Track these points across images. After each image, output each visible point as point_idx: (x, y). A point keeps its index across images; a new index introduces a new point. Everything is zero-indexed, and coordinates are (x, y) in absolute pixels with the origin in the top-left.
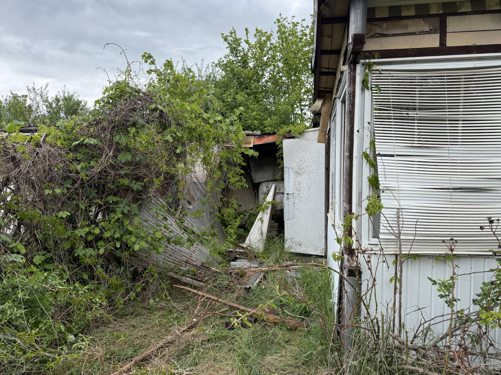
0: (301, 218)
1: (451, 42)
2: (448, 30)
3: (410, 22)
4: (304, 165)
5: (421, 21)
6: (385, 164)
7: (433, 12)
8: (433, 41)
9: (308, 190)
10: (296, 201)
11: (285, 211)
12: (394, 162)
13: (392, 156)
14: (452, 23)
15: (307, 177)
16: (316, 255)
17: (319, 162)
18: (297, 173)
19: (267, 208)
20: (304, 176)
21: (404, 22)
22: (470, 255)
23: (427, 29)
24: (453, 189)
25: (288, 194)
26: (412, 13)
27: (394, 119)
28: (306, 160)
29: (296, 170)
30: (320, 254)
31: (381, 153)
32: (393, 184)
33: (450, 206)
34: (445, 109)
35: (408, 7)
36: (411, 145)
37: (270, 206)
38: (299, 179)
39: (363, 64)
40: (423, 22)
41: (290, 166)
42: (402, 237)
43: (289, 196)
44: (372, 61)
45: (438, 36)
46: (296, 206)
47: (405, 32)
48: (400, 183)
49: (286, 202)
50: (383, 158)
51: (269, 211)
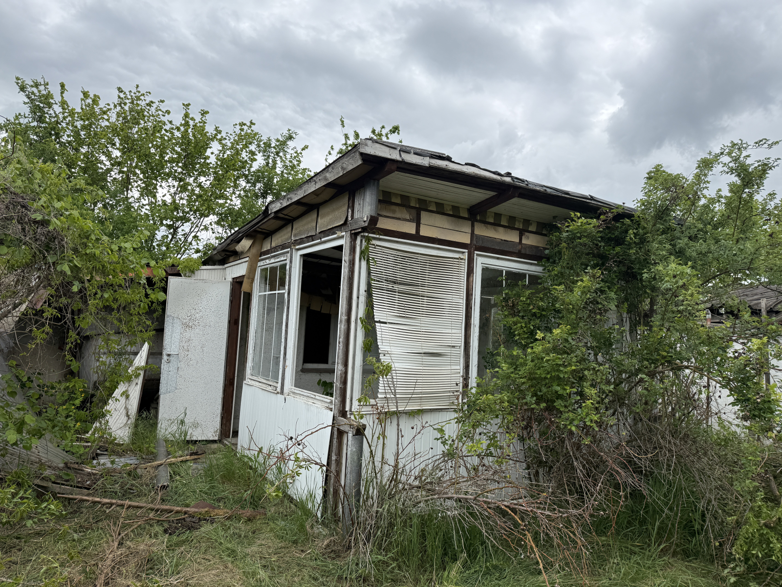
0: (187, 389)
1: (424, 232)
2: (422, 221)
3: (397, 208)
4: (197, 315)
5: (404, 210)
6: (383, 330)
7: (413, 204)
8: (410, 229)
9: (201, 351)
10: (182, 365)
11: (162, 381)
12: (387, 328)
13: (385, 323)
14: (425, 217)
15: (202, 332)
16: (206, 441)
17: (220, 312)
18: (187, 326)
19: (137, 376)
20: (197, 330)
21: (393, 207)
22: (430, 409)
23: (408, 217)
24: (424, 353)
25: (169, 355)
26: (398, 201)
27: (386, 290)
28: (201, 308)
29: (184, 321)
30: (211, 439)
31: (381, 320)
32: (387, 349)
33: (421, 368)
34: (419, 286)
35: (396, 195)
36: (398, 314)
37: (142, 373)
38: (188, 334)
39: (362, 236)
40: (405, 211)
41: (176, 315)
42: (397, 396)
43: (171, 358)
44: (370, 235)
45: (415, 225)
46: (181, 373)
47: (393, 216)
48: (392, 347)
49: (164, 367)
50: (382, 325)
51: (140, 381)
